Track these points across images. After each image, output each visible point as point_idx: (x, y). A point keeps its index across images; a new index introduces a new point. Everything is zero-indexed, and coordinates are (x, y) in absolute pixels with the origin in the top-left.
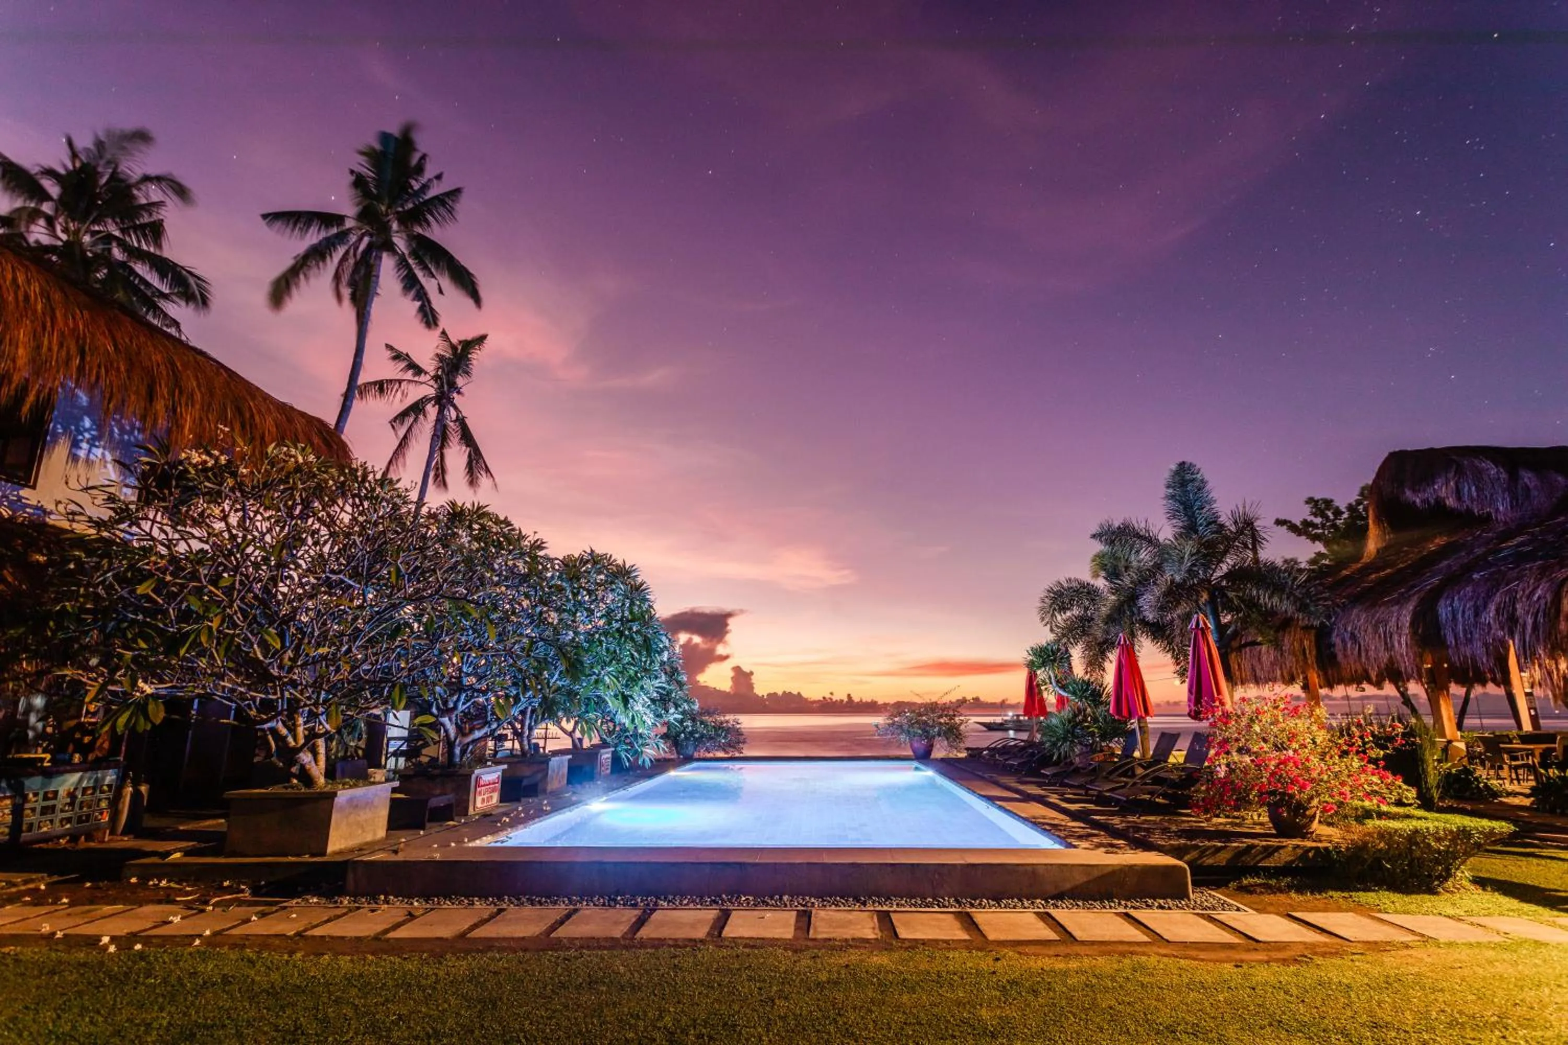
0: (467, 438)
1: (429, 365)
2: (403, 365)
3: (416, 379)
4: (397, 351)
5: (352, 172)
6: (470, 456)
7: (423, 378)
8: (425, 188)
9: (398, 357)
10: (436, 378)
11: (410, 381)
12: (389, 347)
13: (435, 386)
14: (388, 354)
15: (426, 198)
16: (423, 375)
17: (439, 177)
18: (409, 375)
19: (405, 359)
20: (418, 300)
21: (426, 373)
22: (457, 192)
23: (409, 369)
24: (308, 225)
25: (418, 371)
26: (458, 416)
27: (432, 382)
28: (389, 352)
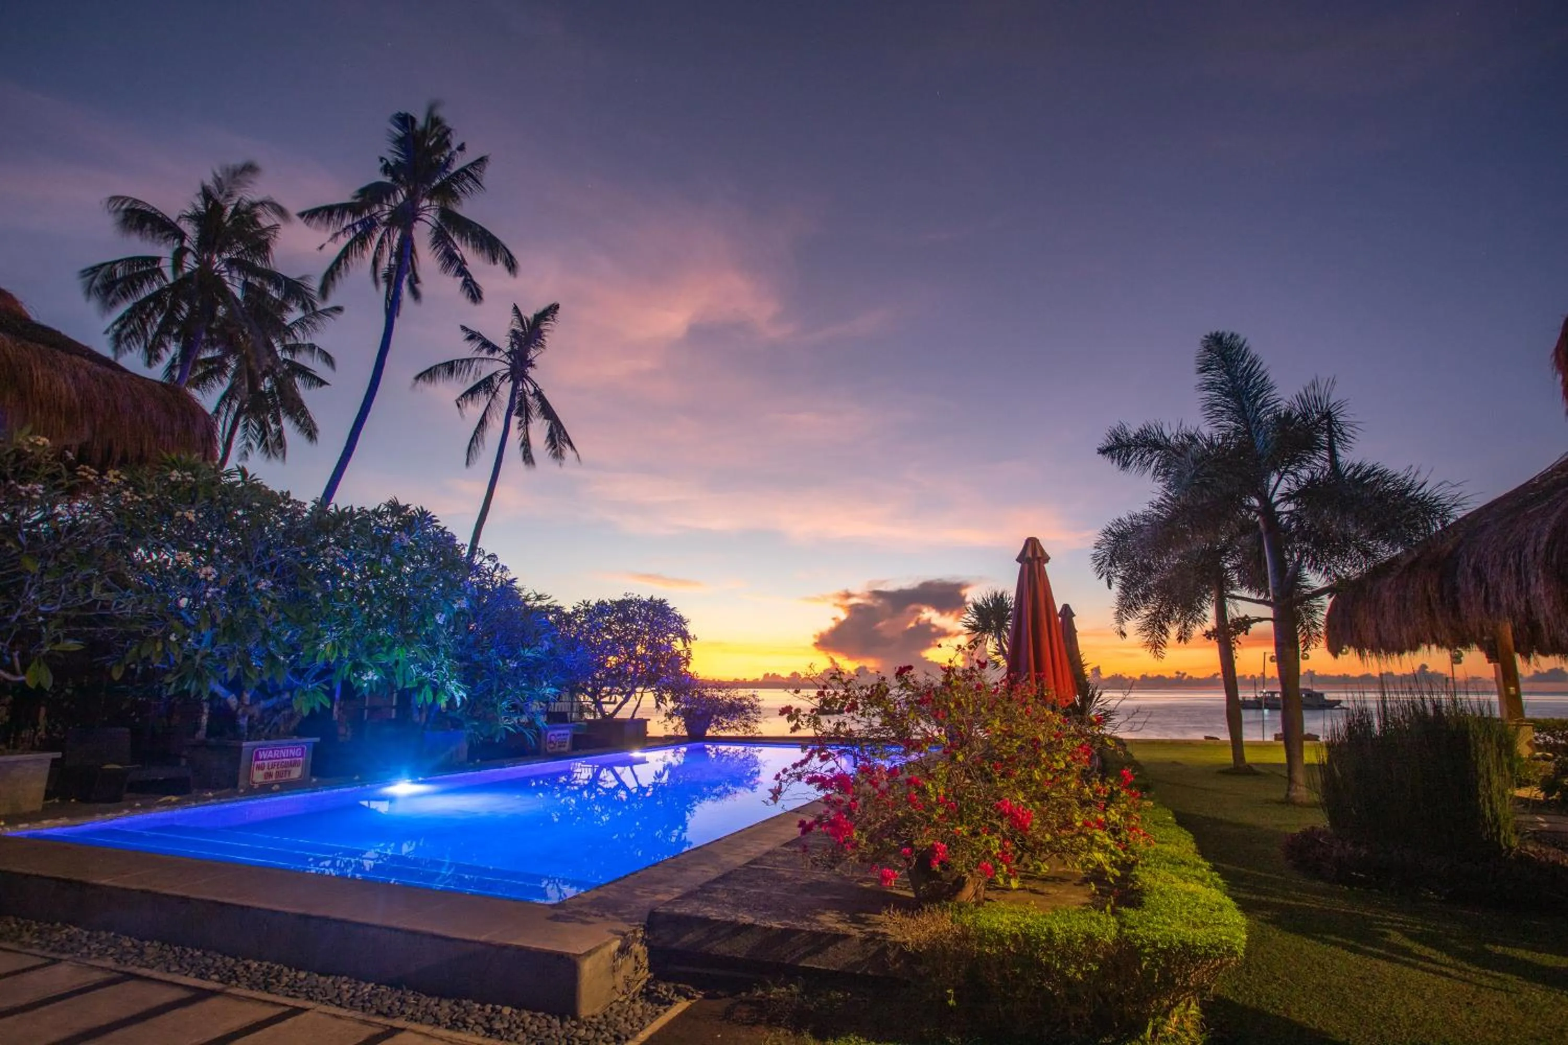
0: (547, 411)
1: (504, 343)
2: (477, 344)
3: (491, 356)
4: (471, 331)
5: (382, 159)
6: (551, 429)
7: (497, 355)
8: (449, 160)
9: (473, 336)
10: (509, 354)
11: (483, 359)
12: (464, 328)
13: (509, 361)
14: (464, 335)
15: (452, 171)
16: (497, 352)
17: (461, 148)
18: (484, 353)
19: (479, 338)
20: (461, 276)
21: (500, 350)
22: (482, 160)
23: (483, 348)
24: (342, 216)
25: (493, 348)
26: (535, 390)
27: (505, 358)
28: (464, 334)
